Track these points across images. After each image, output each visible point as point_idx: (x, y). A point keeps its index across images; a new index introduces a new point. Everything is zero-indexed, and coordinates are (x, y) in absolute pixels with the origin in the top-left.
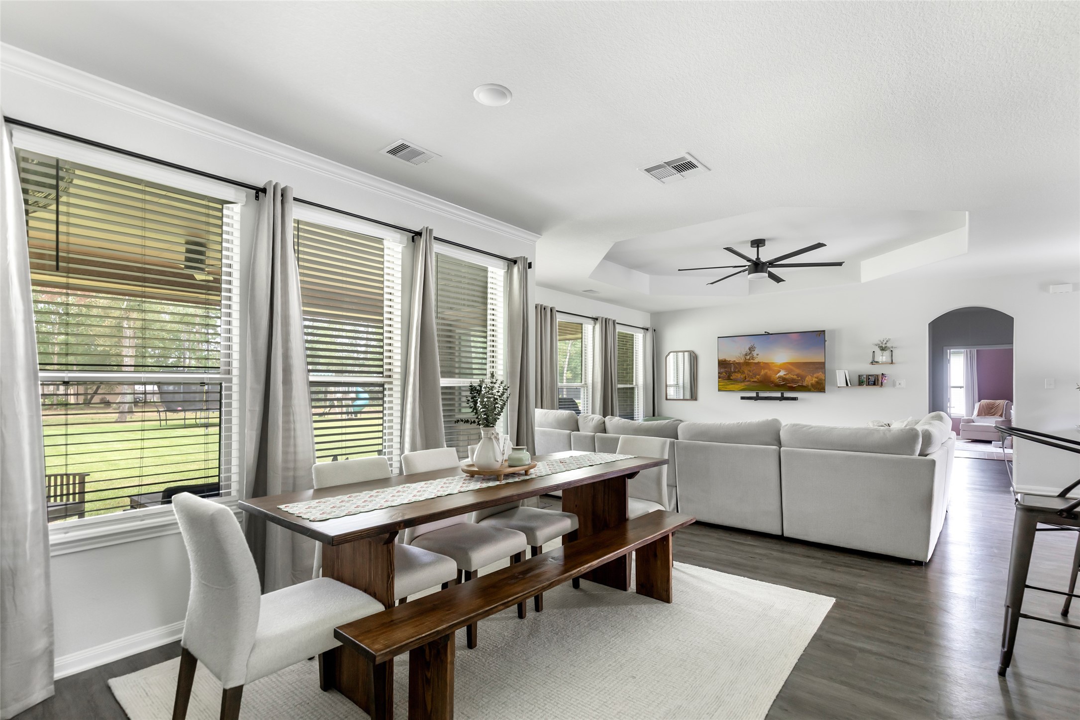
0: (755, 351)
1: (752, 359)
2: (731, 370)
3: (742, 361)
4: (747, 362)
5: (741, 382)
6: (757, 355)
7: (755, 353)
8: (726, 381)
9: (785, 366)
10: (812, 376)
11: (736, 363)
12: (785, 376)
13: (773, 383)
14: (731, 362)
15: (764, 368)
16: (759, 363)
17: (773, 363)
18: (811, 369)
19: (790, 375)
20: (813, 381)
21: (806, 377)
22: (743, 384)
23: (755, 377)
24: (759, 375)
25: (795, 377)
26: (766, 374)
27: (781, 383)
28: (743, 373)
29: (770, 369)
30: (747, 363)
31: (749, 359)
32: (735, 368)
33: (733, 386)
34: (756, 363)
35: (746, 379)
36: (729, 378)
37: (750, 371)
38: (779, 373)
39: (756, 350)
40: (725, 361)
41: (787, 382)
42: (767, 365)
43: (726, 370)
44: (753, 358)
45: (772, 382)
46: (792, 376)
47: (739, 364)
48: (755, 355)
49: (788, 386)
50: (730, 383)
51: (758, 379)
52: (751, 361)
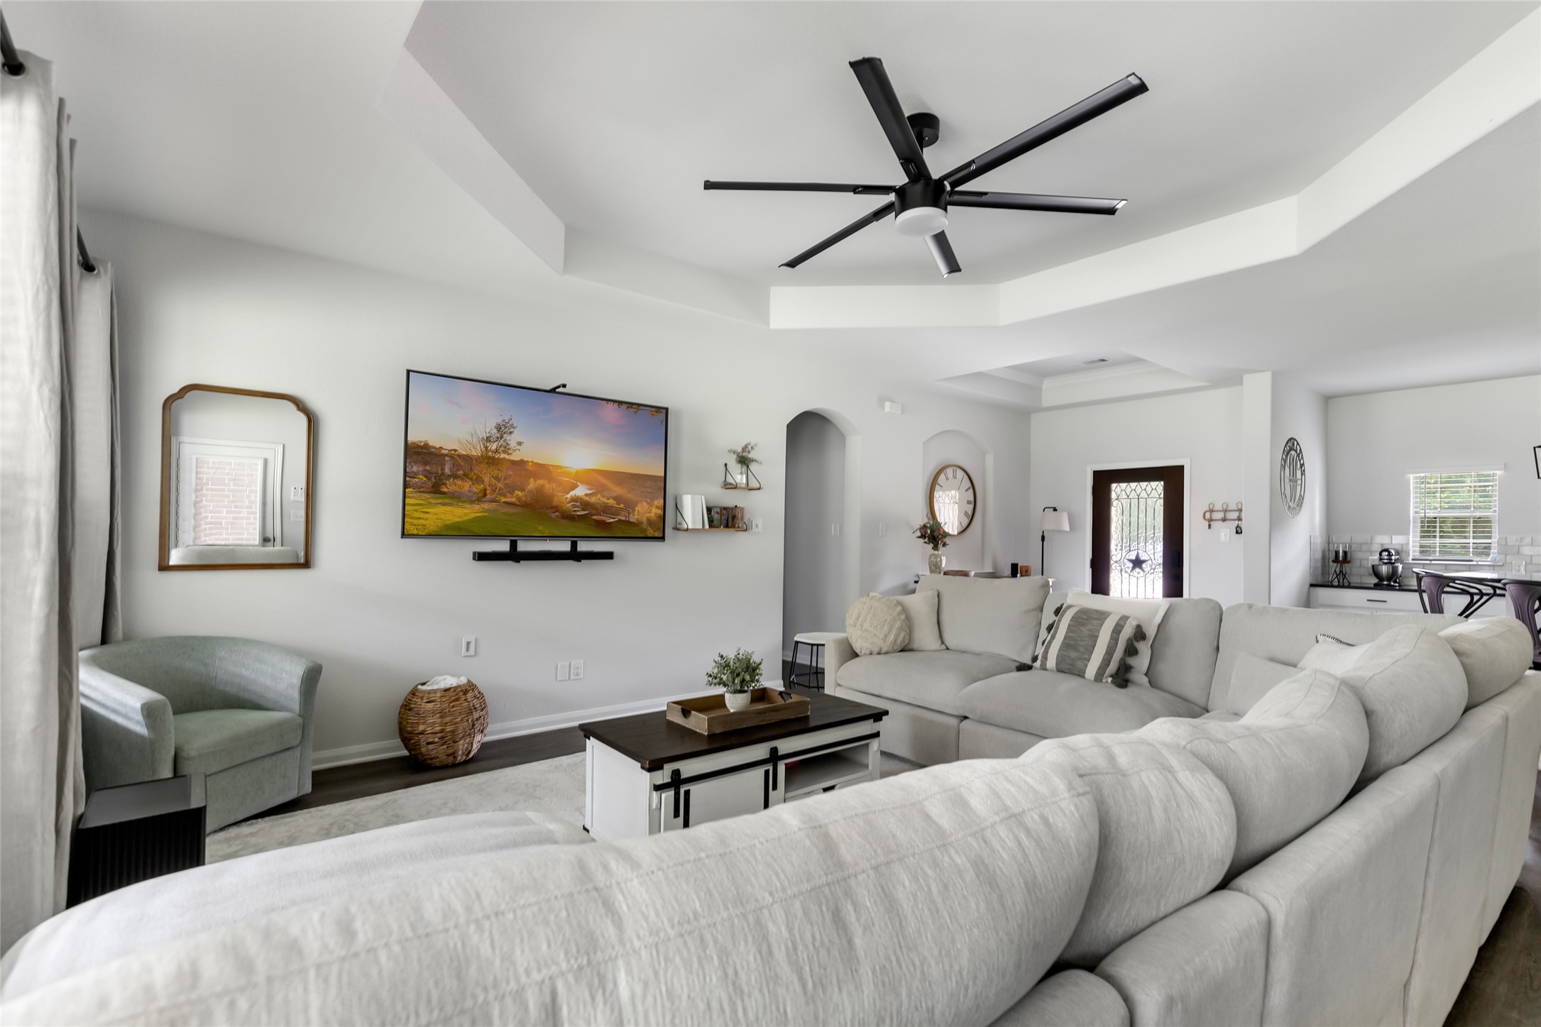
0: (513, 435)
1: (504, 452)
2: (443, 469)
3: (476, 452)
4: (489, 457)
5: (472, 502)
6: (520, 444)
7: (512, 440)
8: (428, 496)
9: (587, 477)
10: (648, 504)
11: (459, 456)
12: (587, 498)
13: (557, 511)
14: (443, 451)
15: (536, 476)
16: (521, 463)
17: (559, 467)
18: (649, 490)
19: (599, 496)
20: (653, 515)
21: (636, 504)
22: (476, 507)
23: (512, 493)
24: (523, 490)
25: (611, 502)
26: (539, 491)
27: (578, 513)
28: (479, 480)
29: (550, 479)
30: (489, 460)
31: (496, 451)
32: (456, 466)
33: (449, 508)
34: (513, 462)
35: (485, 495)
36: (436, 489)
37: (497, 479)
38: (573, 489)
39: (516, 431)
40: (426, 446)
41: (594, 512)
42: (542, 470)
43: (428, 468)
44: (506, 450)
45: (556, 509)
46: (605, 500)
47: (467, 458)
48: (513, 444)
49: (595, 520)
50: (440, 501)
51: (519, 499)
52: (503, 456)
